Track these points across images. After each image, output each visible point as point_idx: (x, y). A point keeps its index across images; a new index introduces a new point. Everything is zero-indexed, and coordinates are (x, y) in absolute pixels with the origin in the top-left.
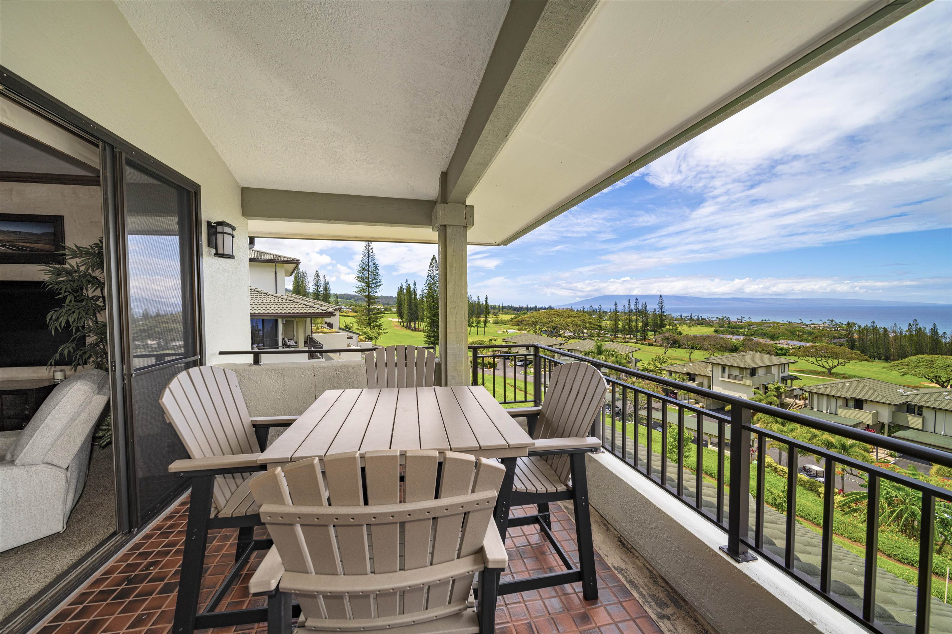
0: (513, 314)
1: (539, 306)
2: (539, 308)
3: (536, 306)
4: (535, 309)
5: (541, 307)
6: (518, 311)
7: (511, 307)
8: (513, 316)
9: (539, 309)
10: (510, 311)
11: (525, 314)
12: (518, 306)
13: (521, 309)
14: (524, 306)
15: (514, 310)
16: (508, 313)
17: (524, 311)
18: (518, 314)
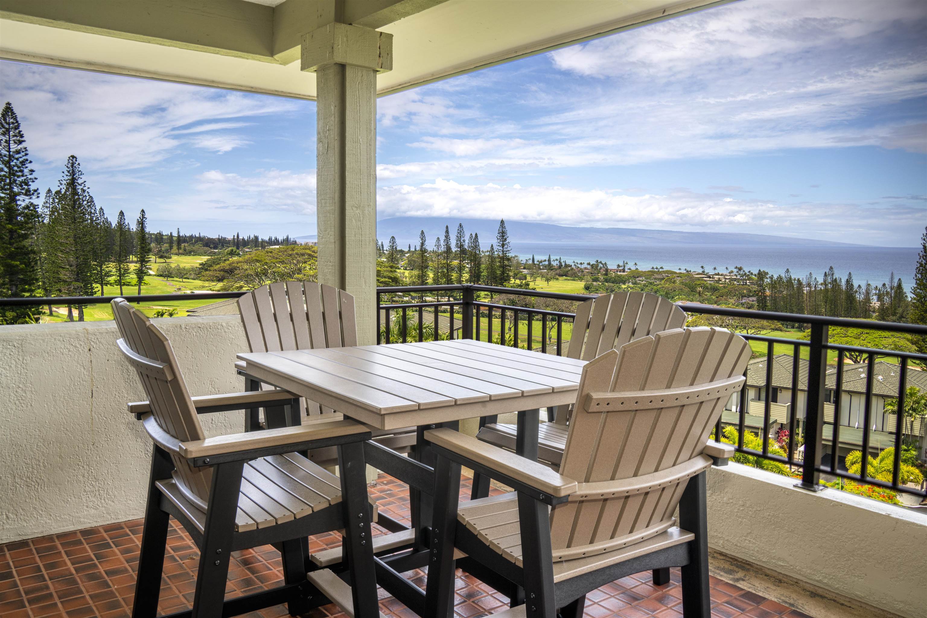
0: (205, 254)
1: (264, 236)
2: (263, 241)
3: (256, 238)
4: (255, 242)
5: (267, 238)
6: (215, 248)
7: (200, 239)
8: (204, 259)
9: (263, 244)
10: (196, 247)
11: (232, 253)
12: (214, 235)
13: (221, 242)
14: (230, 237)
15: (207, 246)
16: (194, 251)
17: (230, 248)
18: (215, 253)
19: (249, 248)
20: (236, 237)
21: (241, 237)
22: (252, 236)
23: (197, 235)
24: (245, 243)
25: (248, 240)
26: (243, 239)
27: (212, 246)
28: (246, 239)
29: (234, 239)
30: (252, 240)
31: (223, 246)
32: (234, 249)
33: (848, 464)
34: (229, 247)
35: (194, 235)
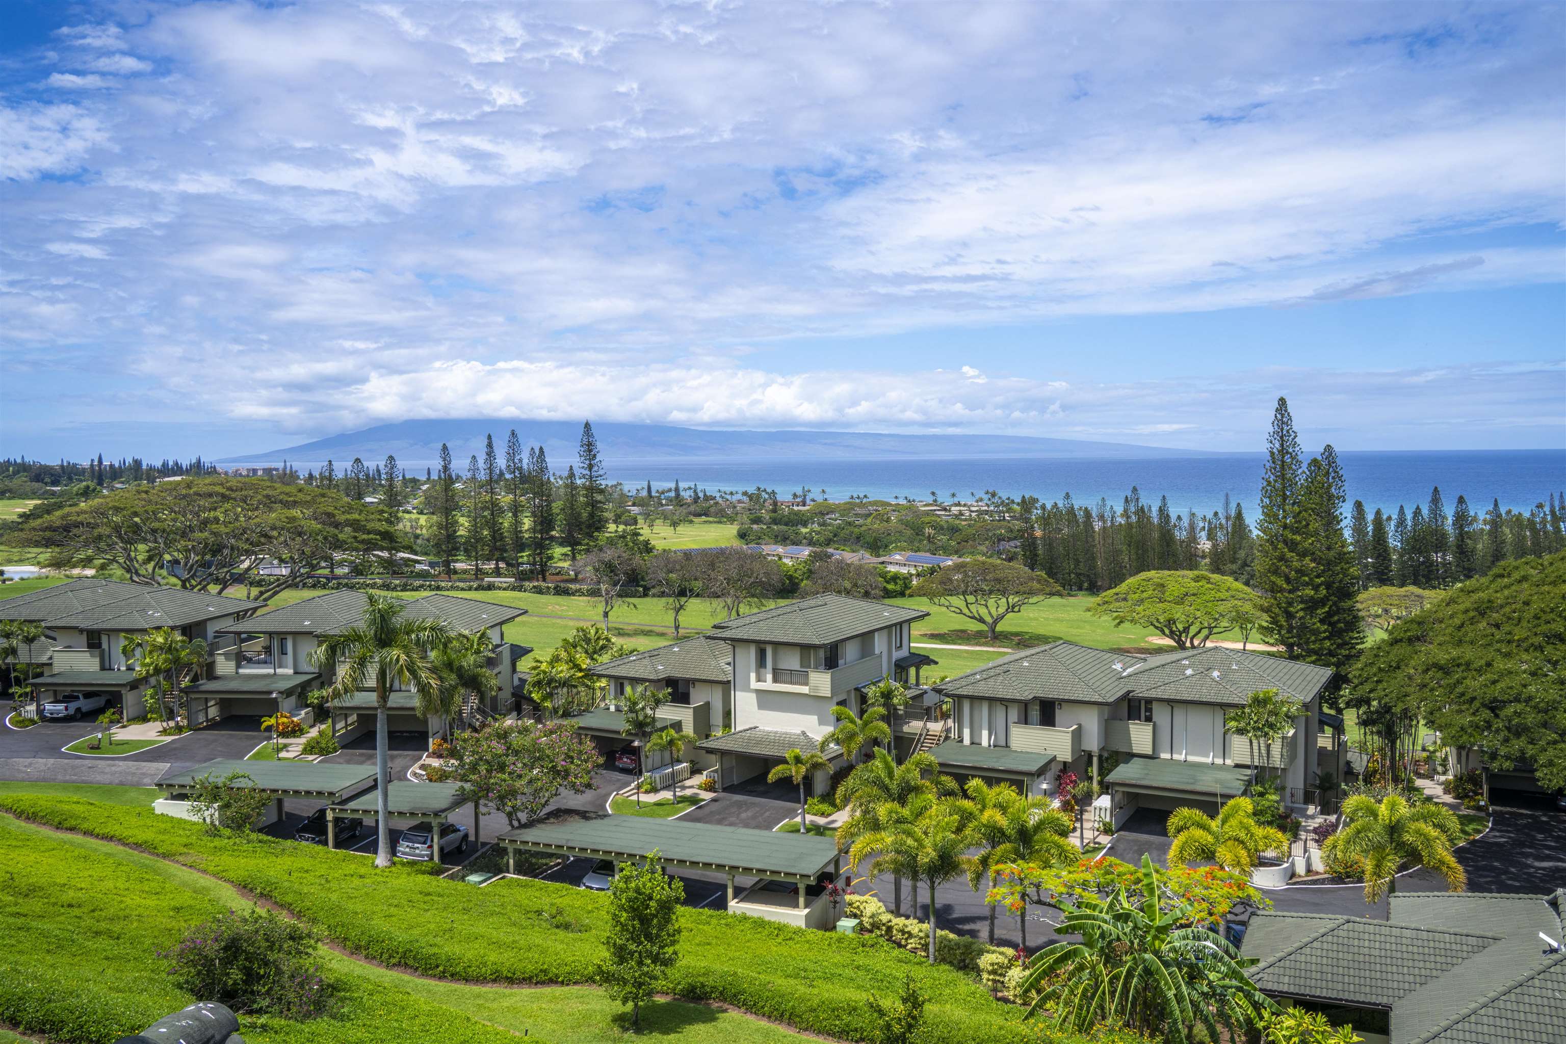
0: (33, 495)
1: (152, 459)
2: (151, 469)
3: (137, 463)
4: (136, 470)
5: (158, 464)
6: (55, 483)
7: (23, 468)
8: (32, 503)
9: (152, 474)
10: (17, 482)
11: (86, 493)
12: (53, 461)
13: (68, 473)
14: (86, 463)
15: (38, 481)
16: (10, 491)
17: (84, 483)
18: (53, 494)
19: (122, 483)
20: (96, 463)
21: (106, 463)
22: (129, 460)
23: (19, 461)
24: (115, 473)
25: (120, 467)
26: (111, 466)
27: (47, 480)
28: (117, 465)
29: (92, 465)
30: (130, 468)
31: (70, 479)
32: (92, 484)
33: (1171, 829)
34: (81, 481)
35: (12, 460)
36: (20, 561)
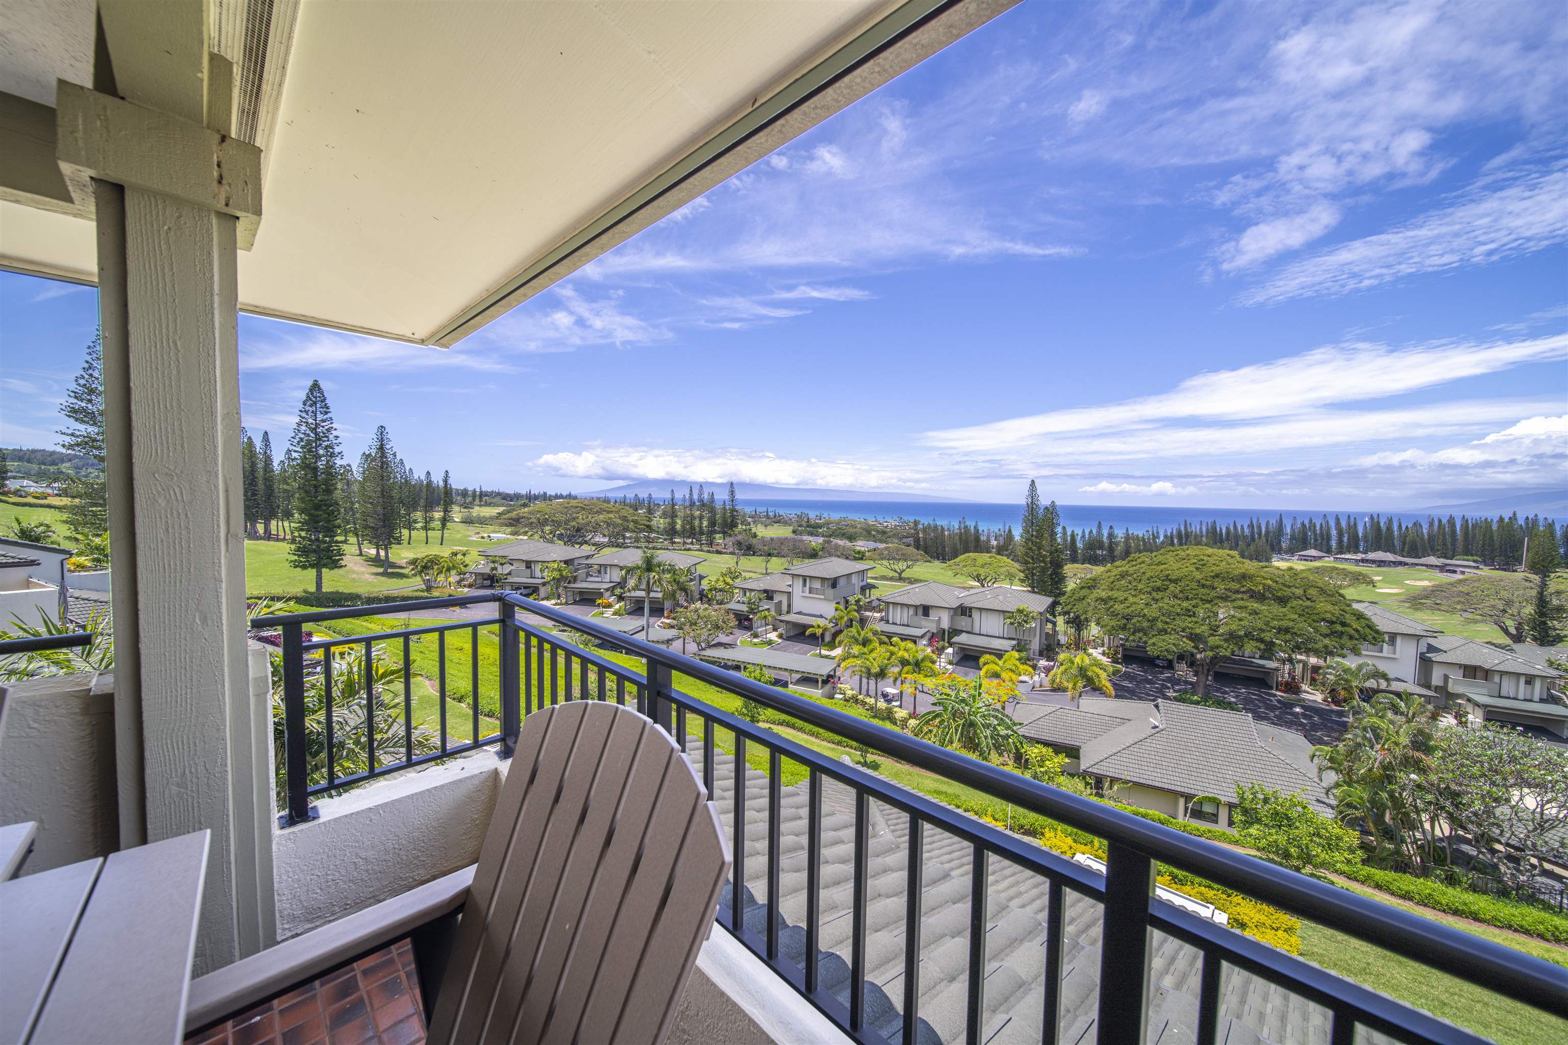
0: (502, 505)
1: (551, 492)
2: (550, 496)
3: (545, 493)
4: (545, 497)
5: (553, 494)
6: (511, 501)
8: (501, 509)
9: (551, 498)
10: (495, 500)
11: (525, 505)
12: (512, 492)
13: (517, 496)
14: (524, 493)
15: (504, 500)
16: (493, 503)
18: (511, 505)
19: (539, 501)
22: (542, 492)
24: (536, 497)
27: (509, 499)
31: (517, 499)
32: (527, 501)
33: (981, 664)
36: (496, 532)
